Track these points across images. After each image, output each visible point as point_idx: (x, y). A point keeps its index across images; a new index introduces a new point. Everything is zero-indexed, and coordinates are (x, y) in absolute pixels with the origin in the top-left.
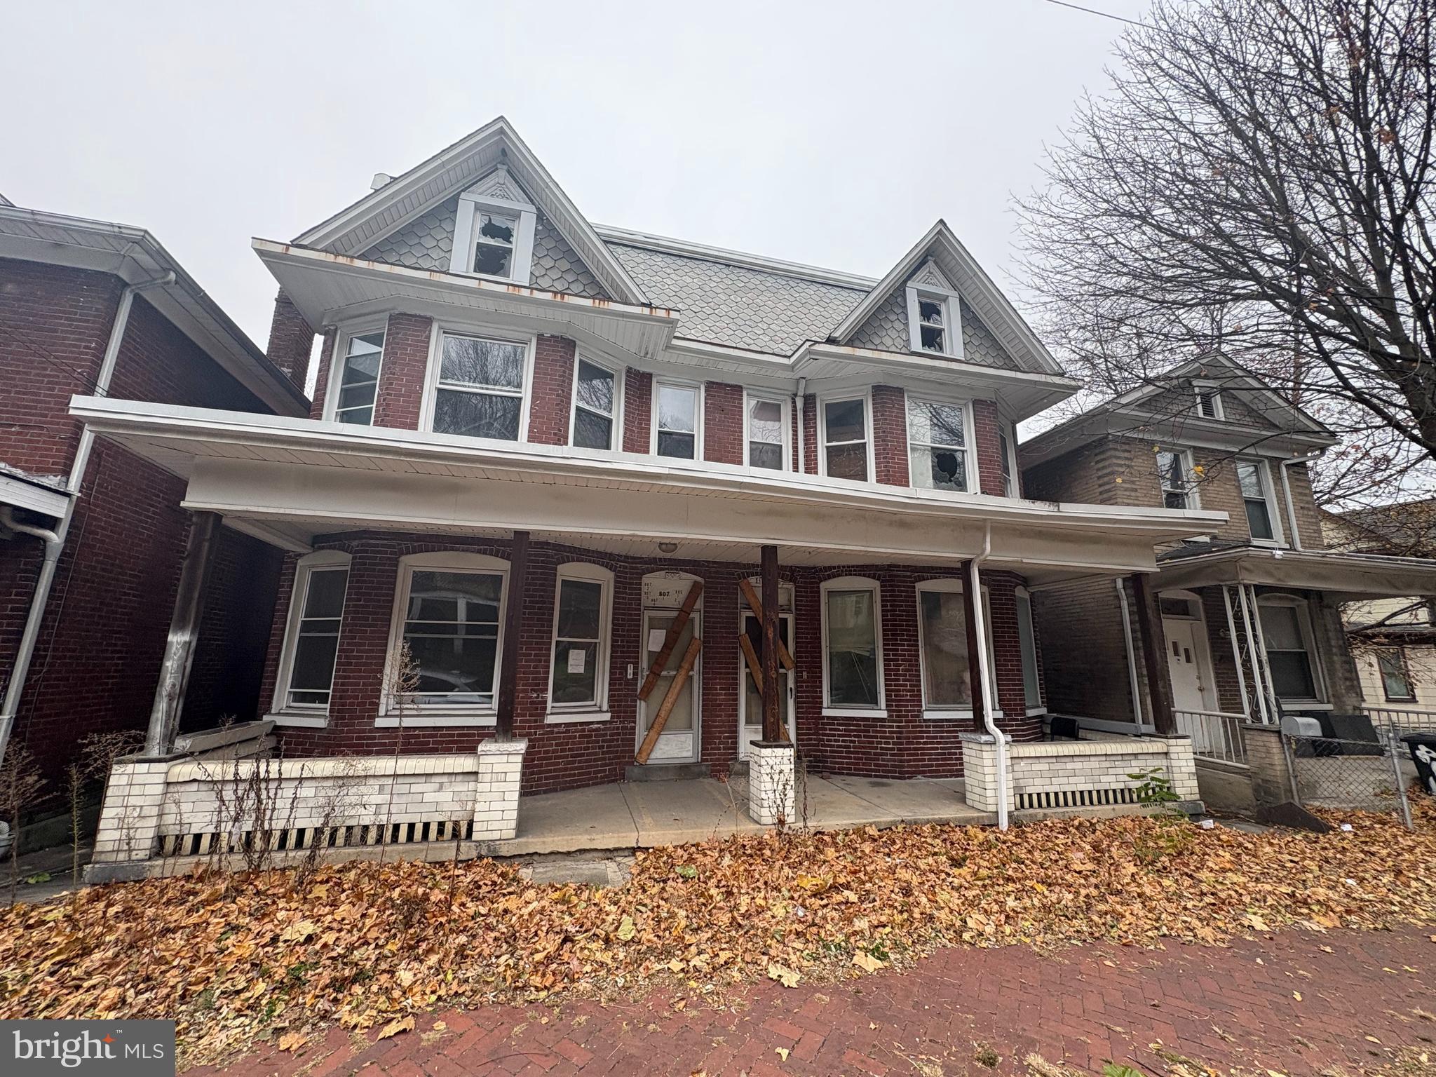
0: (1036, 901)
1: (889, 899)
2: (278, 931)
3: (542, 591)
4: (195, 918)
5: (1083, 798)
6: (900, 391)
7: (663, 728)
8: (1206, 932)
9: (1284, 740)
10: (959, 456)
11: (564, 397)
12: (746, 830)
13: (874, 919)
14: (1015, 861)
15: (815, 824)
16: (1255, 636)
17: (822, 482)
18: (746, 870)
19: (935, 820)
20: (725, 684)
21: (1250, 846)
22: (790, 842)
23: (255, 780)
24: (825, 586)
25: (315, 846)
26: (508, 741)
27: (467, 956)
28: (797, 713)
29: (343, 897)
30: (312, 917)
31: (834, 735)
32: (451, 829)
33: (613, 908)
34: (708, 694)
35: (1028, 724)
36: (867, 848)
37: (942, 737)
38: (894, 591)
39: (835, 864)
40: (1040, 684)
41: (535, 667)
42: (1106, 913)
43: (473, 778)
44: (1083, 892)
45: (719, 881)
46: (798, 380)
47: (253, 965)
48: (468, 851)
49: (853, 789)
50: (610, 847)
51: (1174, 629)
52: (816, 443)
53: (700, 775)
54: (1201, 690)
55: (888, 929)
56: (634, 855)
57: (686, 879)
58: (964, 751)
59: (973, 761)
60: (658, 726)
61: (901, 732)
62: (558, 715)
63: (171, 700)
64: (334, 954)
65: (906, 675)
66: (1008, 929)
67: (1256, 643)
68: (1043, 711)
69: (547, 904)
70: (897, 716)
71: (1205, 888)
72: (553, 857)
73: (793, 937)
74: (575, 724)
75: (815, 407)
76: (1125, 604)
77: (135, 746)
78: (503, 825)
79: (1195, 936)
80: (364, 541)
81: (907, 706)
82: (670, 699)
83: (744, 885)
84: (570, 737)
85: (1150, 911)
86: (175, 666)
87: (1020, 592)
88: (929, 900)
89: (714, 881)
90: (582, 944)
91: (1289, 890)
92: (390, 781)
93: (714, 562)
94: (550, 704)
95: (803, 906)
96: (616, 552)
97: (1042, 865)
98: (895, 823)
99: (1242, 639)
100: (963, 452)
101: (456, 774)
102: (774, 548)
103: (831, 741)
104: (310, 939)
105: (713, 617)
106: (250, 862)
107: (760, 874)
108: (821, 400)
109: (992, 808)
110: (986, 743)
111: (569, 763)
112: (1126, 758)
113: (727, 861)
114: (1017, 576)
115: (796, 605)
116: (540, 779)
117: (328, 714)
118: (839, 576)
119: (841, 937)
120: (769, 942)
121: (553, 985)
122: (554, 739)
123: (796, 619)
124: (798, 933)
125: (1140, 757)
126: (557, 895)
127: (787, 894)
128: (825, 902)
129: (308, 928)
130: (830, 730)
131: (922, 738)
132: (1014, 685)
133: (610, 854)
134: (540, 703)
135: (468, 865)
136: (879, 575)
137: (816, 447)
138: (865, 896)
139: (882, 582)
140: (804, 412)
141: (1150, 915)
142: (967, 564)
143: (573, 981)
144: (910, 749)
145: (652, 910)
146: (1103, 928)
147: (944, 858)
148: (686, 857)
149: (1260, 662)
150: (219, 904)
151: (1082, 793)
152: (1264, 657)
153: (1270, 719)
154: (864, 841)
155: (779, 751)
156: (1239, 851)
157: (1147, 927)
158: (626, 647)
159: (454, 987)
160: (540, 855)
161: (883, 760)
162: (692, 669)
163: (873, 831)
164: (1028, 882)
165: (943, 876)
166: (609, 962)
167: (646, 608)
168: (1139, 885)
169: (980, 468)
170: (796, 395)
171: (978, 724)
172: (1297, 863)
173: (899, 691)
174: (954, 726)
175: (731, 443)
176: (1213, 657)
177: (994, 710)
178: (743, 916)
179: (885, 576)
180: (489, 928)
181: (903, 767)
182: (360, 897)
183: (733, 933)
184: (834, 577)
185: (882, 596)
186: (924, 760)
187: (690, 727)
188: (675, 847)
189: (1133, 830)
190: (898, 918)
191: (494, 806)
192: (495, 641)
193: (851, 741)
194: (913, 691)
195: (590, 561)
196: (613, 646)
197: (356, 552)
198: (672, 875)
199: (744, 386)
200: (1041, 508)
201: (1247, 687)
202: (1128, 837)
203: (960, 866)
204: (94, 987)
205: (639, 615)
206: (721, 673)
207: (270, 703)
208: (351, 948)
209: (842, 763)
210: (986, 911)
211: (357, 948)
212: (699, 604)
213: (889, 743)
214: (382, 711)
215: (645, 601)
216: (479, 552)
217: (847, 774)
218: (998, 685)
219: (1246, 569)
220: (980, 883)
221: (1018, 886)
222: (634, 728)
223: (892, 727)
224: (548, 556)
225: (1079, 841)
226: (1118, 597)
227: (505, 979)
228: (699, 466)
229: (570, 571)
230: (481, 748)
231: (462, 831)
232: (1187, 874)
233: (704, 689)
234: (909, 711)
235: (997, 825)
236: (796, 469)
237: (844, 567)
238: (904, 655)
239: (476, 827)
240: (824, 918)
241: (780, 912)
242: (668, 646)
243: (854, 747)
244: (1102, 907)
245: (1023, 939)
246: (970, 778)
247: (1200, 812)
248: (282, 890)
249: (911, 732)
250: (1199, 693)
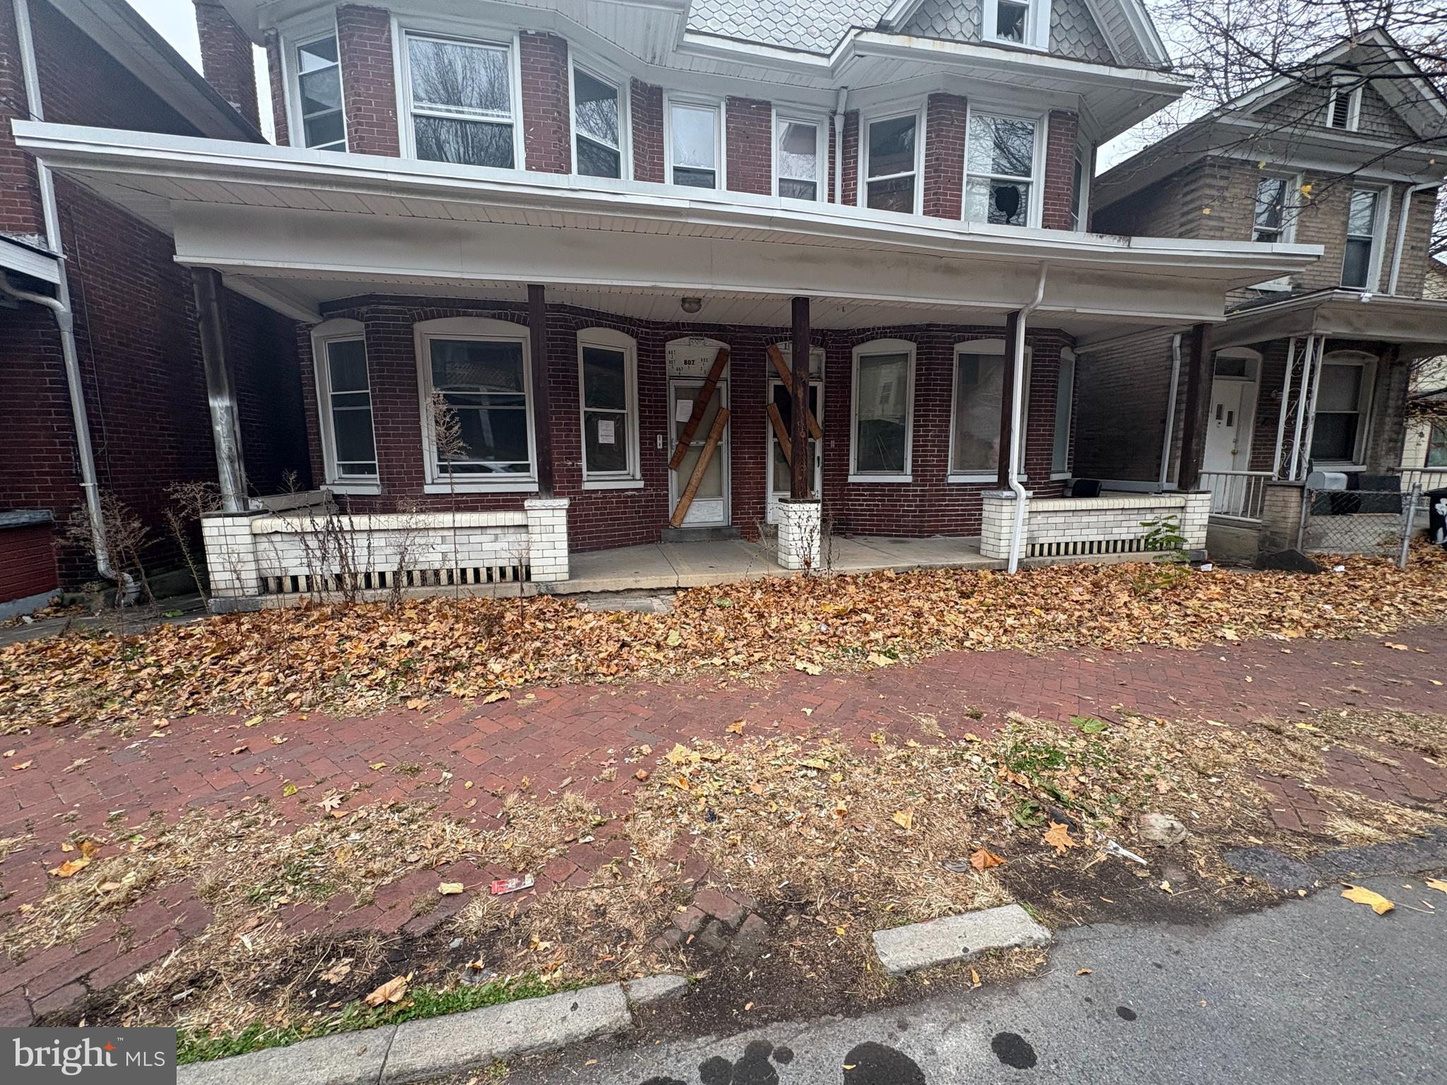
0: (1033, 621)
1: (902, 619)
2: (384, 639)
3: (565, 358)
4: (312, 631)
5: (1091, 547)
6: (962, 101)
7: (695, 495)
8: (1183, 641)
9: (1305, 495)
10: (1021, 189)
11: (561, 121)
12: (775, 574)
13: (888, 632)
14: (1019, 594)
15: (838, 569)
16: (1309, 392)
17: (862, 216)
18: (775, 601)
19: (948, 565)
20: (754, 453)
21: (1241, 582)
22: (815, 581)
23: (330, 531)
24: (858, 351)
25: (397, 584)
26: (551, 498)
27: (543, 655)
28: (824, 480)
29: (431, 617)
30: (409, 630)
31: (859, 500)
32: (511, 574)
33: (662, 626)
34: (738, 463)
35: (1051, 488)
36: (885, 585)
37: (963, 500)
38: (931, 353)
39: (853, 596)
40: (1070, 450)
41: (567, 436)
42: (1095, 628)
43: (523, 530)
44: (1077, 614)
45: (752, 609)
46: (838, 92)
47: (371, 659)
48: (529, 589)
49: (874, 545)
50: (654, 587)
51: (1224, 391)
52: (856, 178)
53: (731, 536)
54: (1234, 453)
55: (899, 639)
56: (675, 593)
57: (722, 608)
58: (985, 507)
59: (993, 515)
60: (690, 493)
61: (923, 496)
62: (594, 482)
63: (232, 462)
64: (434, 653)
65: (934, 441)
66: (1004, 639)
67: (1308, 398)
68: (1068, 476)
69: (604, 624)
70: (921, 480)
71: (1189, 612)
72: (604, 595)
73: (816, 643)
74: (611, 491)
75: (857, 129)
76: (1177, 364)
77: (213, 501)
78: (557, 569)
79: (1171, 643)
80: (372, 306)
81: (933, 471)
82: (701, 467)
83: (774, 610)
84: (607, 503)
85: (1134, 627)
86: (225, 430)
87: (1067, 354)
88: (938, 620)
89: (748, 609)
90: (638, 648)
91: (1267, 613)
92: (451, 533)
93: (741, 327)
94: (585, 472)
95: (826, 623)
96: (636, 316)
97: (1043, 597)
98: (912, 568)
99: (1294, 395)
100: (1027, 184)
101: (508, 527)
102: (805, 300)
103: (855, 505)
104: (411, 644)
105: (740, 386)
106: (346, 596)
107: (788, 604)
108: (866, 120)
109: (1004, 556)
110: (1007, 499)
111: (609, 525)
112: (1143, 512)
113: (758, 595)
114: (1066, 335)
115: (826, 372)
116: (584, 539)
117: (379, 483)
118: (873, 339)
119: (858, 644)
120: (796, 647)
121: (617, 672)
122: (593, 504)
123: (826, 387)
124: (821, 642)
125: (1156, 511)
126: (611, 618)
127: (811, 616)
128: (845, 621)
129: (407, 637)
130: (855, 495)
131: (945, 500)
132: (1042, 450)
133: (654, 592)
134: (575, 470)
135: (532, 600)
136: (917, 336)
137: (856, 184)
138: (880, 618)
139: (920, 343)
140: (844, 137)
141: (1134, 629)
142: (1013, 316)
143: (633, 670)
144: (931, 511)
145: (695, 627)
146: (1090, 638)
147: (954, 593)
148: (721, 593)
149: (1306, 419)
150: (330, 622)
151: (1092, 543)
152: (1312, 414)
153: (1298, 475)
154: (882, 581)
155: (807, 506)
156: (1230, 586)
157: (1129, 637)
158: (654, 417)
159: (537, 674)
160: (592, 593)
161: (904, 521)
162: (720, 439)
163: (892, 575)
164: (1028, 608)
165: (952, 604)
166: (662, 659)
167: (672, 377)
168: (1129, 609)
169: (1045, 204)
170: (835, 113)
171: (1004, 483)
172: (1281, 594)
173: (926, 456)
174: (977, 489)
175: (757, 182)
176: (1257, 418)
177: (1019, 474)
178: (773, 631)
179: (922, 338)
180: (557, 637)
181: (924, 527)
182: (445, 617)
183: (765, 642)
184: (868, 340)
185: (917, 359)
186: (944, 521)
187: (721, 495)
188: (712, 588)
189: (1134, 572)
190: (909, 632)
191: (546, 553)
192: (524, 411)
193: (875, 505)
194: (941, 456)
195: (610, 327)
196: (640, 417)
197: (369, 319)
198: (710, 606)
199: (773, 102)
200: (1109, 244)
201: (1283, 445)
202: (1128, 577)
203: (968, 597)
204: (250, 672)
205: (665, 385)
206: (749, 443)
207: (323, 474)
208: (447, 649)
209: (865, 525)
210: (987, 626)
211: (452, 649)
212: (726, 373)
213: (911, 506)
214: (429, 480)
215: (670, 370)
216: (493, 317)
217: (869, 535)
218: (1027, 450)
219: (1323, 317)
220: (985, 608)
221: (1019, 610)
222: (667, 495)
223: (916, 491)
224: (566, 320)
225: (1081, 580)
226: (1171, 358)
227: (577, 669)
228: (722, 197)
229: (590, 338)
230: (527, 504)
231: (522, 573)
232: (1175, 603)
233: (732, 458)
234: (934, 476)
235: (1006, 570)
236: (831, 199)
237: (879, 328)
238: (935, 421)
239: (533, 571)
240: (844, 632)
241: (805, 628)
242: (696, 416)
243: (877, 510)
244: (1092, 624)
245: (1017, 645)
246: (987, 532)
247: (1201, 558)
248: (378, 614)
249: (934, 495)
250: (1231, 457)
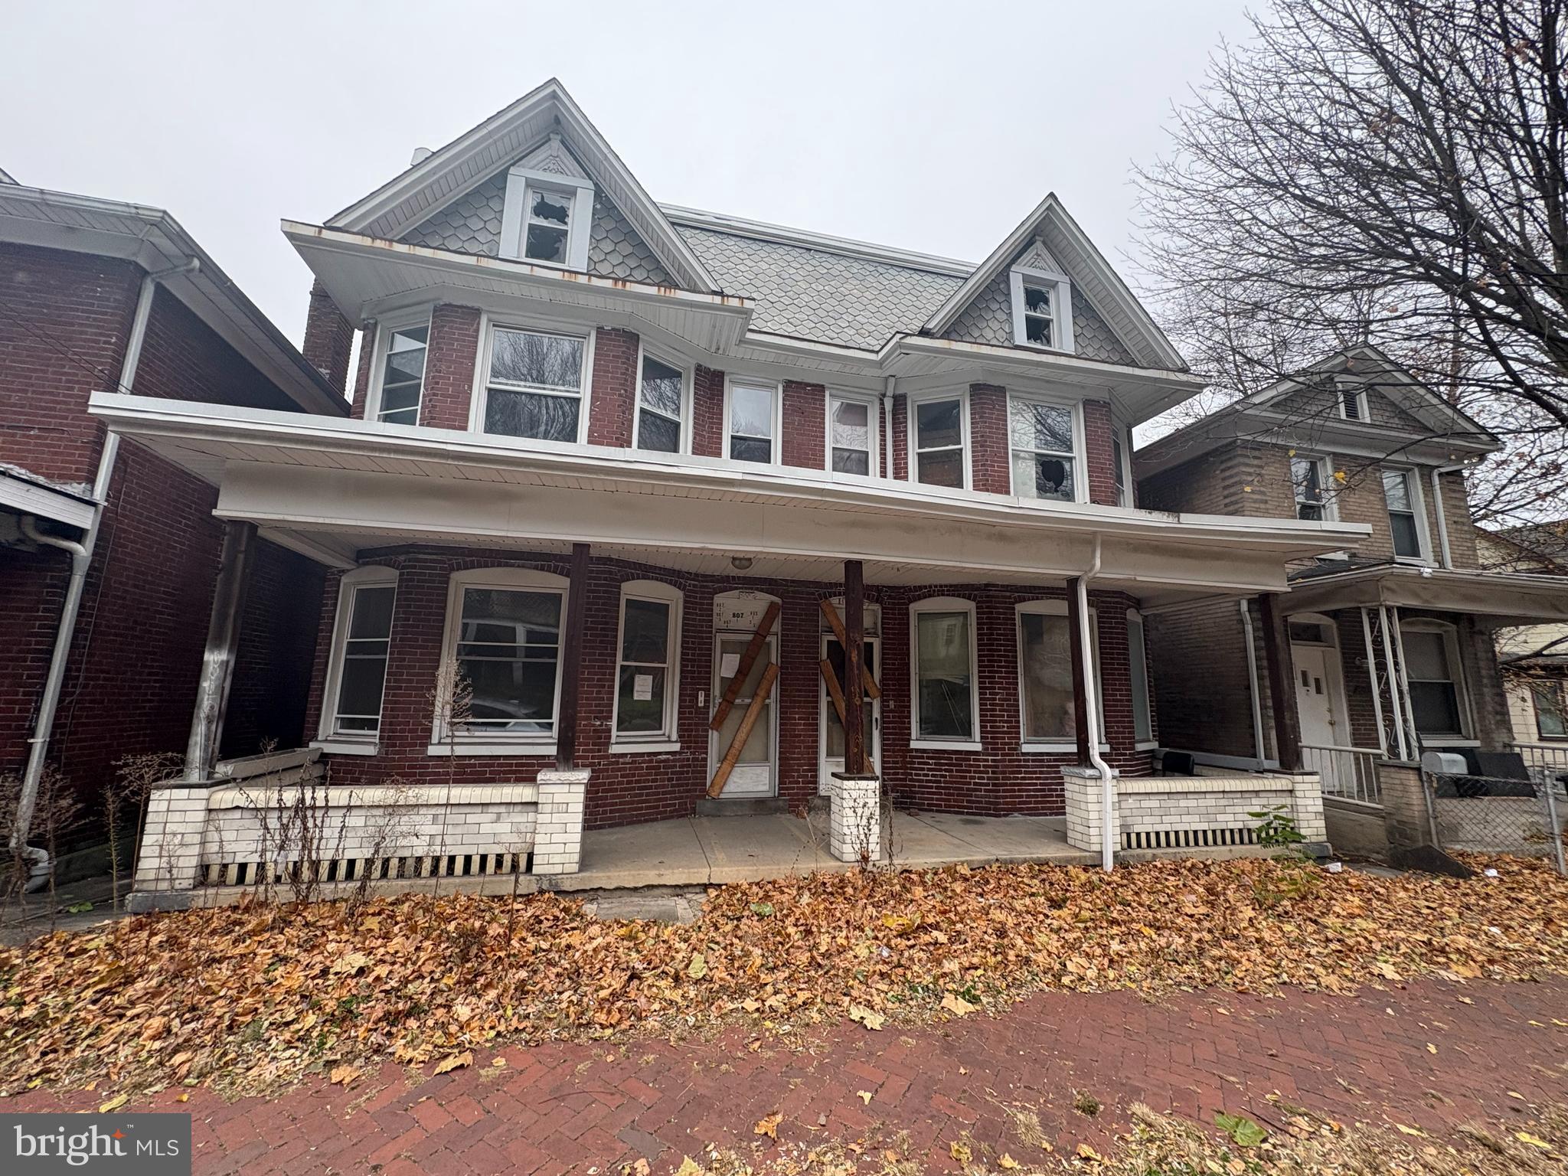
0: (1143, 945)
1: (981, 940)
2: (328, 963)
3: (606, 610)
4: (241, 949)
5: (1196, 838)
6: (1001, 391)
7: (737, 760)
8: (1332, 981)
9: (1425, 779)
10: (1066, 463)
11: (626, 397)
12: (826, 867)
13: (965, 961)
14: (1120, 903)
15: (901, 862)
16: (1396, 664)
17: (913, 489)
18: (826, 909)
19: (1032, 859)
20: (804, 713)
21: (1382, 891)
22: (874, 880)
23: (300, 808)
24: (915, 608)
25: (367, 877)
26: (569, 770)
27: (528, 992)
28: (883, 745)
29: (396, 929)
30: (364, 949)
31: (923, 769)
32: (510, 864)
33: (683, 946)
34: (785, 724)
35: (1137, 759)
36: (958, 887)
37: (1041, 772)
38: (992, 613)
39: (922, 905)
40: (1152, 716)
41: (598, 692)
42: (1220, 959)
43: (532, 808)
44: (1195, 936)
45: (798, 920)
46: (886, 379)
47: (303, 997)
48: (527, 884)
49: (944, 827)
50: (681, 882)
51: (1303, 657)
52: (906, 449)
53: (778, 810)
54: (1332, 724)
55: (980, 972)
56: (705, 891)
57: (761, 917)
58: (1066, 786)
59: (1077, 797)
60: (732, 758)
61: (996, 767)
62: (623, 744)
63: (209, 721)
64: (387, 987)
65: (1002, 705)
66: (1111, 974)
67: (1397, 671)
68: (1154, 745)
69: (613, 940)
70: (992, 749)
71: (1330, 935)
72: (619, 893)
73: (876, 977)
74: (642, 755)
75: (906, 409)
76: (1249, 628)
77: (173, 770)
78: (566, 858)
79: (1319, 984)
80: (411, 556)
81: (1004, 738)
82: (745, 729)
83: (824, 923)
84: (636, 769)
85: (1269, 957)
86: (213, 687)
87: (1132, 615)
88: (1026, 942)
89: (792, 919)
90: (650, 981)
91: (1425, 938)
92: (442, 811)
93: (793, 581)
94: (614, 732)
95: (888, 945)
96: (684, 569)
97: (1150, 907)
98: (989, 862)
99: (1381, 667)
100: (1070, 459)
101: (515, 804)
102: (859, 563)
103: (919, 775)
104: (361, 972)
105: (791, 641)
106: (298, 893)
107: (842, 912)
108: (913, 402)
109: (1096, 848)
110: (1091, 778)
111: (636, 795)
112: (1247, 795)
113: (806, 899)
114: (1129, 598)
115: (883, 628)
116: (605, 812)
117: (377, 741)
118: (930, 596)
119: (929, 979)
120: (851, 982)
121: (619, 1022)
122: (619, 770)
123: (883, 644)
124: (882, 975)
125: (1261, 795)
126: (623, 931)
127: (870, 934)
128: (912, 942)
129: (359, 960)
130: (919, 763)
131: (1020, 773)
132: (1122, 717)
133: (679, 890)
134: (603, 731)
135: (529, 899)
136: (975, 596)
137: (906, 454)
138: (956, 937)
139: (979, 602)
140: (894, 415)
141: (1269, 962)
142: (1073, 582)
143: (640, 1019)
144: (1006, 784)
145: (725, 948)
146: (1217, 974)
147: (1042, 900)
148: (761, 894)
149: (1400, 692)
150: (267, 935)
151: (1195, 832)
152: (1405, 688)
153: (1410, 755)
154: (955, 880)
155: (863, 784)
156: (1370, 896)
157: (1265, 974)
158: (697, 672)
159: (514, 1023)
160: (605, 890)
161: (976, 796)
162: (768, 697)
163: (965, 870)
164: (1134, 926)
165: (1041, 917)
166: (679, 1000)
167: (719, 631)
168: (1257, 930)
169: (1089, 476)
170: (884, 395)
171: (1083, 757)
172: (1434, 909)
173: (995, 721)
174: (1055, 760)
175: (811, 450)
176: (1347, 686)
177: (1100, 743)
178: (823, 955)
179: (981, 597)
180: (551, 963)
181: (999, 803)
182: (413, 929)
183: (813, 973)
184: (925, 597)
185: (978, 618)
186: (1022, 796)
187: (767, 759)
188: (750, 884)
189: (1252, 873)
190: (992, 961)
191: (556, 838)
192: (555, 664)
193: (942, 776)
194: (1011, 722)
195: (657, 579)
196: (682, 672)
197: (404, 567)
198: (746, 913)
199: (826, 385)
200: (1158, 519)
201: (1384, 720)
202: (1246, 880)
203: (1060, 907)
204: (138, 1016)
205: (711, 638)
206: (800, 702)
207: (316, 729)
208: (405, 982)
209: (932, 799)
210: (1087, 954)
211: (411, 982)
212: (776, 627)
213: (983, 778)
214: (435, 739)
215: (717, 623)
216: (536, 568)
217: (937, 811)
218: (1105, 716)
219: (1389, 589)
220: (1082, 925)
221: (1124, 929)
222: (705, 759)
223: (987, 760)
224: (610, 573)
225: (1191, 883)
226: (1241, 622)
227: (568, 1016)
228: (777, 470)
229: (635, 590)
230: (540, 777)
231: (523, 863)
232: (1310, 920)
233: (781, 719)
234: (1006, 744)
235: (1101, 866)
236: (884, 475)
237: (936, 586)
238: (1002, 683)
239: (536, 860)
240: (911, 959)
241: (862, 952)
242: (743, 671)
243: (945, 782)
244: (1216, 952)
245: (1129, 984)
246: (1072, 816)
247: (1326, 854)
248: (332, 922)
249: (1007, 766)
250: (1330, 728)
